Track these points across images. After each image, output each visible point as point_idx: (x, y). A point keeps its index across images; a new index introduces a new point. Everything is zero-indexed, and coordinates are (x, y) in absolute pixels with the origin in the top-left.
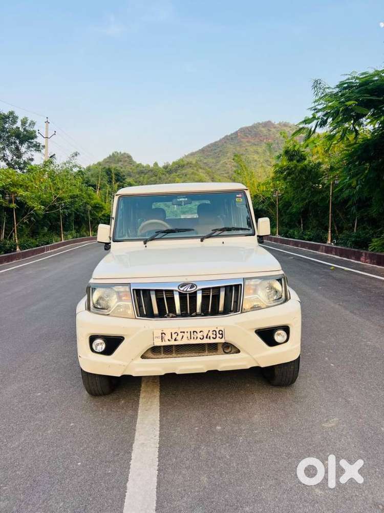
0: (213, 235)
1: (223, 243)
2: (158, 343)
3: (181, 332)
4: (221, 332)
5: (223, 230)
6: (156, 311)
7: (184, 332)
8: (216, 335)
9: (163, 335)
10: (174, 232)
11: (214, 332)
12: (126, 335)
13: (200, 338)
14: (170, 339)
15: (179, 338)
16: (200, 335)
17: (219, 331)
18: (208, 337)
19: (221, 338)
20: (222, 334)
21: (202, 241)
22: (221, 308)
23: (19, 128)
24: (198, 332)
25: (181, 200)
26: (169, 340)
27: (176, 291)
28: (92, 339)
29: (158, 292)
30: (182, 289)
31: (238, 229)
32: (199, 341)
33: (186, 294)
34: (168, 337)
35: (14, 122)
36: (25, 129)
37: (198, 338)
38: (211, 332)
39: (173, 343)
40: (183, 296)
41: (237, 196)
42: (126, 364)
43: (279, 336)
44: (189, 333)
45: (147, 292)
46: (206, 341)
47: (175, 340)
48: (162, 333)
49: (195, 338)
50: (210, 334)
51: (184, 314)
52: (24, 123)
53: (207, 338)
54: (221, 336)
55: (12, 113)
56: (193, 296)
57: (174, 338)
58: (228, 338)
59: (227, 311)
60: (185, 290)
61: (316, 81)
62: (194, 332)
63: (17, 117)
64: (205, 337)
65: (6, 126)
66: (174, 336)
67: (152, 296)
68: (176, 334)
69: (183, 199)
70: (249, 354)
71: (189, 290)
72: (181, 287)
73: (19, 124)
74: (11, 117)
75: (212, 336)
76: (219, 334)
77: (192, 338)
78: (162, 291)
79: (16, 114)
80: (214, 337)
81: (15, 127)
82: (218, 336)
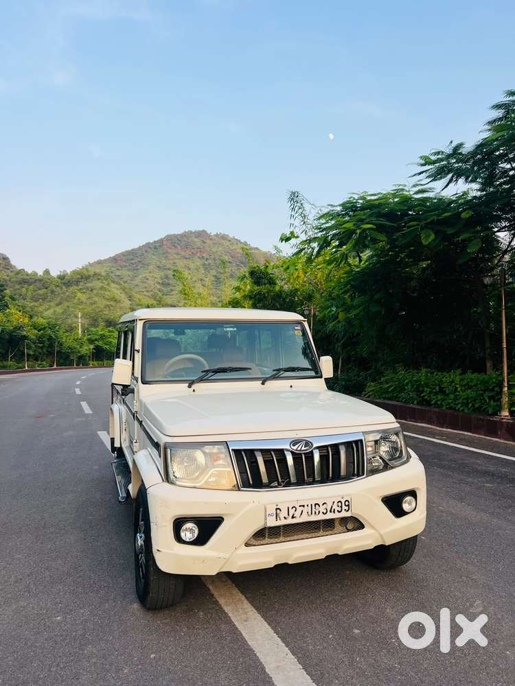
0: (276, 376)
1: (291, 386)
2: (272, 522)
3: (300, 506)
4: (347, 503)
6: (265, 479)
7: (304, 506)
8: (341, 507)
9: (278, 510)
11: (340, 503)
12: (226, 515)
13: (323, 513)
14: (286, 516)
15: (297, 514)
16: (322, 509)
17: (346, 501)
18: (333, 510)
19: (348, 511)
20: (348, 505)
22: (343, 472)
24: (321, 505)
25: (228, 329)
26: (285, 518)
27: (288, 450)
28: (178, 524)
29: (265, 452)
30: (295, 448)
32: (321, 517)
33: (301, 454)
34: (283, 514)
37: (321, 513)
38: (336, 503)
39: (290, 521)
40: (296, 456)
42: (228, 555)
43: (408, 504)
44: (310, 506)
45: (251, 453)
46: (329, 516)
47: (293, 517)
48: (277, 509)
49: (317, 512)
50: (335, 507)
51: (301, 482)
53: (331, 511)
54: (347, 508)
56: (310, 456)
57: (291, 515)
58: (355, 511)
59: (349, 476)
60: (299, 449)
61: (293, 193)
62: (315, 504)
64: (329, 510)
66: (292, 512)
67: (258, 458)
68: (294, 509)
69: (232, 329)
70: (375, 529)
71: (303, 448)
72: (294, 446)
75: (336, 509)
76: (345, 505)
77: (313, 513)
78: (269, 451)
80: (340, 509)
82: (344, 507)
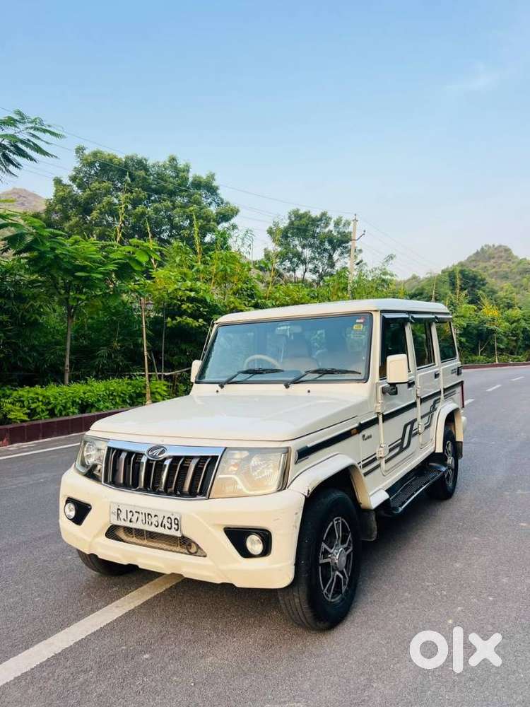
0: (302, 379)
1: (309, 392)
2: (114, 521)
3: (136, 512)
4: (176, 521)
5: (321, 372)
7: (139, 513)
8: (171, 523)
9: (119, 511)
10: (261, 373)
11: (169, 520)
12: (93, 504)
13: (155, 525)
14: (126, 518)
15: (134, 519)
16: (154, 520)
17: (175, 519)
18: (163, 525)
19: (177, 530)
20: (177, 524)
21: (287, 386)
23: (331, 231)
24: (153, 516)
26: (124, 520)
27: (145, 455)
29: (128, 453)
31: (347, 372)
32: (152, 529)
33: (153, 461)
34: (123, 516)
35: (327, 225)
36: (339, 233)
37: (153, 524)
38: (166, 519)
39: (128, 524)
40: (149, 463)
41: (358, 321)
43: (254, 544)
44: (144, 515)
45: (118, 453)
46: (160, 530)
47: (131, 521)
48: (118, 509)
49: (150, 523)
50: (165, 522)
51: (146, 489)
52: (337, 224)
54: (176, 527)
55: (324, 214)
56: (160, 464)
57: (129, 518)
59: (192, 493)
60: (153, 456)
62: (149, 514)
63: (330, 218)
64: (160, 524)
65: (318, 230)
66: (130, 515)
67: (122, 458)
68: (132, 513)
71: (157, 456)
72: (151, 451)
73: (331, 227)
74: (324, 218)
75: (168, 525)
76: (175, 523)
77: (147, 522)
78: (132, 453)
79: (329, 214)
80: (170, 526)
81: (326, 230)
82: (174, 526)
